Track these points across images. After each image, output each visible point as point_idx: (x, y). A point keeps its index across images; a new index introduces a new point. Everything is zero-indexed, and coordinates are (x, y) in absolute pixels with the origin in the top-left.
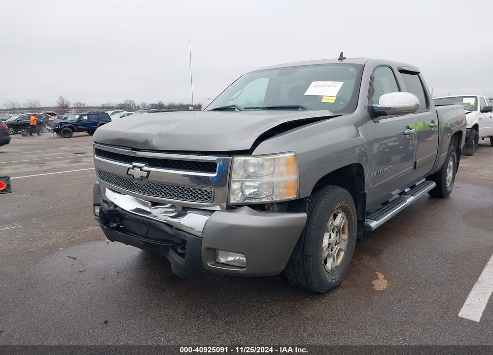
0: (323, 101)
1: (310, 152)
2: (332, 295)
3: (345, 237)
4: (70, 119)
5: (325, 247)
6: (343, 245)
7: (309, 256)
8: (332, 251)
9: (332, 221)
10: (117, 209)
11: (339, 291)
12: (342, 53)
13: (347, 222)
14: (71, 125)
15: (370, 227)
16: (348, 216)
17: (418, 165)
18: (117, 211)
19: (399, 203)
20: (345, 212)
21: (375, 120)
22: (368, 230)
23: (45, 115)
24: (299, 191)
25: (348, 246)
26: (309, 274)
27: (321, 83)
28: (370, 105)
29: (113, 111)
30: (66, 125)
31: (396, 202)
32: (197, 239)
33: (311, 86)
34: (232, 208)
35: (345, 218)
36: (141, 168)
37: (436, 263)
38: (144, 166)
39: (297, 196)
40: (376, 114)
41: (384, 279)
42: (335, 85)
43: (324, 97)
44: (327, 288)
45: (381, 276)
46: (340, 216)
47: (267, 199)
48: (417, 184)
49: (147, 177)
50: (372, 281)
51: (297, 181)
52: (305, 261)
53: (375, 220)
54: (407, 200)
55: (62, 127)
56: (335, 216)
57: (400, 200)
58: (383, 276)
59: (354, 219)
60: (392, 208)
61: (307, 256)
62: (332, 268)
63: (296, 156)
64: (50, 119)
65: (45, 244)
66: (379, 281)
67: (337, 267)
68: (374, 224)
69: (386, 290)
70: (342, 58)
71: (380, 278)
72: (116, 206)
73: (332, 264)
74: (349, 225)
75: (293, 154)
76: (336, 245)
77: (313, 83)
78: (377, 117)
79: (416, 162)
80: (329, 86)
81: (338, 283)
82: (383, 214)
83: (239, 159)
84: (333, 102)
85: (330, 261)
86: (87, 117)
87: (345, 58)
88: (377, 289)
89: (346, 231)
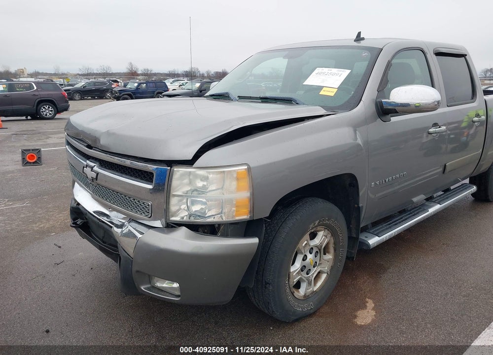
0: (322, 93)
1: (271, 164)
2: (302, 324)
3: (329, 257)
4: (129, 87)
5: (295, 271)
6: (326, 267)
7: (268, 283)
8: (307, 274)
9: (307, 240)
10: (80, 207)
11: (313, 320)
12: (359, 34)
13: (332, 241)
14: (130, 93)
15: (368, 245)
16: (334, 234)
17: (448, 169)
18: (79, 209)
19: (418, 213)
20: (328, 230)
21: (384, 118)
22: (365, 248)
23: (109, 82)
24: (252, 210)
25: (332, 268)
26: (268, 303)
27: (326, 70)
28: (378, 100)
29: (173, 80)
30: (125, 93)
31: (414, 212)
32: (129, 259)
33: (314, 73)
34: (171, 226)
35: (330, 235)
36: (92, 168)
37: (446, 294)
38: (95, 166)
39: (250, 217)
40: (384, 111)
41: (373, 309)
42: (340, 73)
43: (324, 89)
44: (294, 318)
45: (370, 304)
46: (321, 234)
47: (214, 218)
48: (452, 188)
49: (97, 179)
50: (358, 310)
51: (250, 199)
52: (264, 289)
53: (378, 235)
54: (429, 210)
55: (121, 95)
56: (313, 236)
57: (420, 208)
58: (373, 305)
59: (344, 236)
60: (406, 219)
61: (267, 283)
62: (305, 294)
63: (249, 169)
64: (113, 86)
65: (41, 227)
66: (365, 311)
67: (313, 292)
68: (373, 241)
69: (369, 325)
70: (359, 38)
71: (368, 308)
72: (78, 204)
73: (307, 289)
74: (335, 244)
75: (246, 167)
76: (314, 267)
77: (318, 70)
78: (388, 115)
79: (445, 165)
80: (333, 74)
81: (312, 311)
82: (390, 227)
83: (179, 171)
84: (332, 94)
85: (304, 286)
86: (145, 85)
87: (363, 39)
88: (359, 323)
89: (332, 250)
